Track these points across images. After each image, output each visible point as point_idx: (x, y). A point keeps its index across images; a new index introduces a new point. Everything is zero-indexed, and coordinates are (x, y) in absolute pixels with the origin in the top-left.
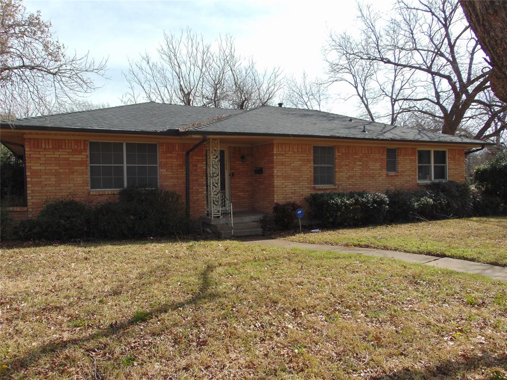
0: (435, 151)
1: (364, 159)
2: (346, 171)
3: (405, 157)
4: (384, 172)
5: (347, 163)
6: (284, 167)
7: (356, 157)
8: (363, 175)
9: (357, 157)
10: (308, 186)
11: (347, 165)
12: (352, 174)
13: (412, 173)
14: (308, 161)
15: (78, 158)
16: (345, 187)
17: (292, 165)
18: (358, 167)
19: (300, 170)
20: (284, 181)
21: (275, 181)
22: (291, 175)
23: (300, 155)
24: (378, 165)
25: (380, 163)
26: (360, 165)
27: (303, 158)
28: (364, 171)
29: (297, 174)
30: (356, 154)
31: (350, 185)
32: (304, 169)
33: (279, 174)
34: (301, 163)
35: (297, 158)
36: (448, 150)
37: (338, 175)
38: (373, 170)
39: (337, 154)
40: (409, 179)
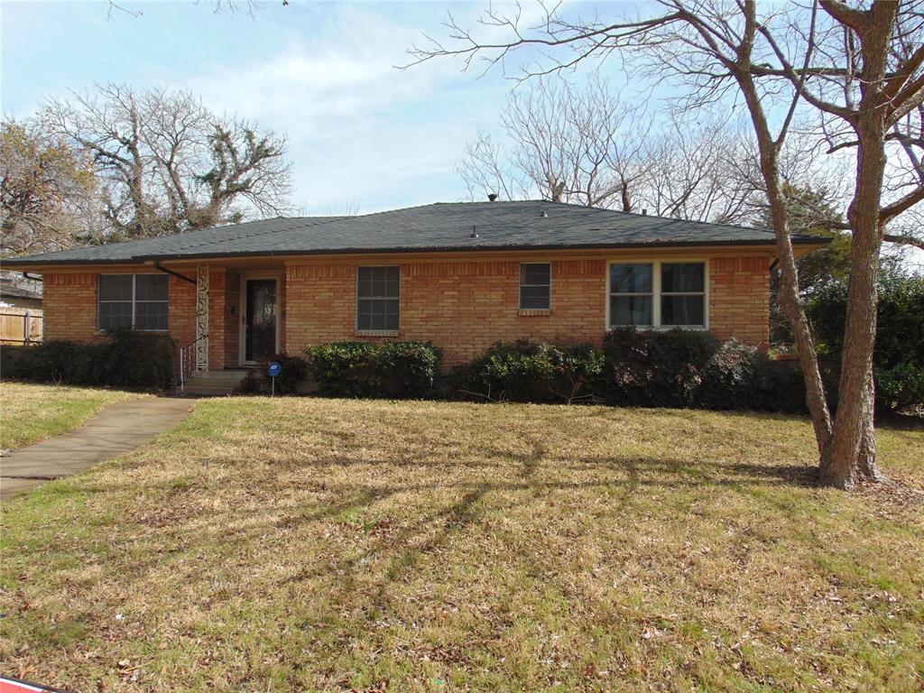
0: (664, 266)
1: (462, 285)
2: (421, 308)
3: (570, 280)
4: (514, 309)
5: (425, 294)
6: (303, 301)
7: (443, 282)
8: (459, 315)
9: (448, 282)
10: (344, 331)
11: (423, 297)
12: (432, 312)
13: (590, 312)
14: (345, 291)
15: (86, 294)
16: (419, 334)
17: (317, 298)
18: (449, 300)
19: (329, 306)
20: (303, 323)
21: (288, 323)
22: (314, 313)
23: (331, 282)
24: (496, 296)
25: (503, 293)
26: (453, 296)
27: (337, 287)
28: (461, 308)
29: (324, 312)
30: (444, 276)
31: (428, 331)
32: (337, 303)
33: (293, 312)
34: (332, 294)
35: (325, 286)
36: (711, 259)
37: (403, 315)
38: (485, 304)
39: (402, 278)
40: (582, 323)
